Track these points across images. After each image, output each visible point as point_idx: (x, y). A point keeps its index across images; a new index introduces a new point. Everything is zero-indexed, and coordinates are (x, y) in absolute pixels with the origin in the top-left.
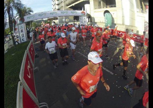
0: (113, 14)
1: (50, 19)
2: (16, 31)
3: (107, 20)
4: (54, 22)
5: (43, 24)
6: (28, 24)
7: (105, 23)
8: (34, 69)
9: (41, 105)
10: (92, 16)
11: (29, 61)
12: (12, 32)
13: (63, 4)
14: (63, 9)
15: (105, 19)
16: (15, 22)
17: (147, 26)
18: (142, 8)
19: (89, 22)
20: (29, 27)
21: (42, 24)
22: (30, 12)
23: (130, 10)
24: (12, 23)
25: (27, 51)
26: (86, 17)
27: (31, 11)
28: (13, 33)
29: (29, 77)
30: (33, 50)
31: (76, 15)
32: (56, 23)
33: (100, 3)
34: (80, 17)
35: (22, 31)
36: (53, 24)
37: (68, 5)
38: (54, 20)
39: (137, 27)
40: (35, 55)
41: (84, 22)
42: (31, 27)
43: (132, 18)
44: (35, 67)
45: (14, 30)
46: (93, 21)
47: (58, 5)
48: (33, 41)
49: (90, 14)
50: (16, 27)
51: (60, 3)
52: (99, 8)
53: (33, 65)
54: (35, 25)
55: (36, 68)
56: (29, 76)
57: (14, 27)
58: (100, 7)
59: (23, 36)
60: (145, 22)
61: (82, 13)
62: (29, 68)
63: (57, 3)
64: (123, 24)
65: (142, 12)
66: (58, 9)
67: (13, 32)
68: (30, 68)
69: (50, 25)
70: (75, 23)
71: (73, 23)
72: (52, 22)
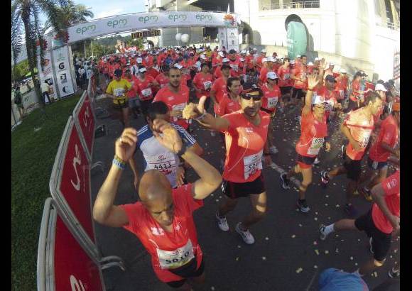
0: (312, 24)
1: (137, 35)
2: (46, 68)
3: (292, 41)
4: (151, 43)
5: (121, 47)
6: (79, 47)
7: (288, 47)
8: (91, 167)
9: (106, 262)
10: (254, 27)
11: (76, 147)
12: (35, 70)
14: (176, 8)
15: (288, 38)
16: (43, 44)
18: (390, 15)
19: (244, 43)
20: (81, 56)
21: (116, 46)
22: (85, 16)
23: (358, 18)
24: (35, 48)
25: (72, 119)
26: (235, 31)
27: (86, 14)
28: (37, 74)
29: (77, 187)
30: (91, 115)
31: (209, 24)
32: (155, 44)
34: (220, 30)
35: (62, 67)
36: (146, 47)
38: (150, 36)
40: (95, 129)
41: (230, 43)
42: (87, 56)
44: (94, 162)
45: (39, 66)
46: (254, 42)
48: (91, 93)
49: (248, 23)
50: (47, 56)
52: (273, 8)
53: (90, 158)
54: (98, 47)
55: (96, 164)
56: (76, 184)
57: (39, 57)
58: (275, 5)
59: (65, 81)
60: (397, 54)
61: (226, 18)
62: (77, 163)
64: (337, 54)
65: (390, 25)
66: (162, 9)
67: (38, 69)
68: (79, 163)
69: (138, 49)
70: (208, 45)
71: (202, 45)
72: (145, 41)
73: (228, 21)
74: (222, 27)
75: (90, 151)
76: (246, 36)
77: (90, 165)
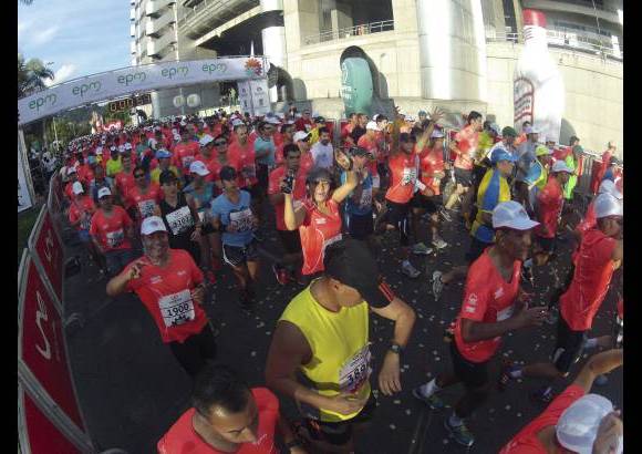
1: (118, 105)
3: (350, 89)
4: (142, 113)
5: (98, 124)
7: (344, 99)
8: (66, 322)
10: (293, 73)
11: (38, 294)
13: (175, 34)
14: (177, 55)
15: (343, 85)
17: (524, 96)
18: (511, 21)
19: (280, 99)
22: (42, 79)
23: (454, 36)
25: (28, 252)
26: (264, 84)
27: (44, 73)
29: (47, 354)
31: (224, 77)
32: (148, 114)
33: (326, 16)
34: (240, 85)
36: (135, 121)
37: (195, 37)
39: (486, 104)
40: (65, 263)
41: (256, 104)
42: (49, 143)
43: (464, 70)
44: (67, 317)
46: (296, 95)
47: (155, 36)
48: (53, 206)
49: (285, 69)
51: (162, 30)
52: (322, 41)
53: (60, 308)
54: (64, 127)
55: (72, 318)
56: (45, 349)
58: (326, 35)
60: (518, 80)
61: (250, 65)
62: (42, 320)
63: (150, 31)
64: (425, 98)
66: (157, 57)
68: (46, 319)
69: (123, 125)
71: (217, 110)
72: (133, 110)
73: (253, 70)
74: (243, 81)
75: (59, 298)
76: (283, 88)
77: (63, 320)
